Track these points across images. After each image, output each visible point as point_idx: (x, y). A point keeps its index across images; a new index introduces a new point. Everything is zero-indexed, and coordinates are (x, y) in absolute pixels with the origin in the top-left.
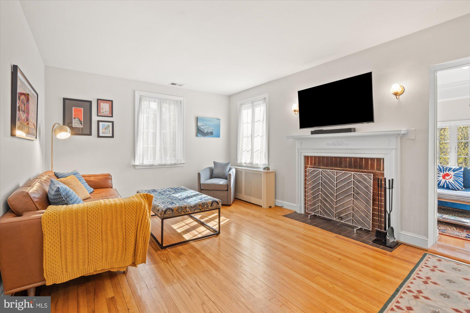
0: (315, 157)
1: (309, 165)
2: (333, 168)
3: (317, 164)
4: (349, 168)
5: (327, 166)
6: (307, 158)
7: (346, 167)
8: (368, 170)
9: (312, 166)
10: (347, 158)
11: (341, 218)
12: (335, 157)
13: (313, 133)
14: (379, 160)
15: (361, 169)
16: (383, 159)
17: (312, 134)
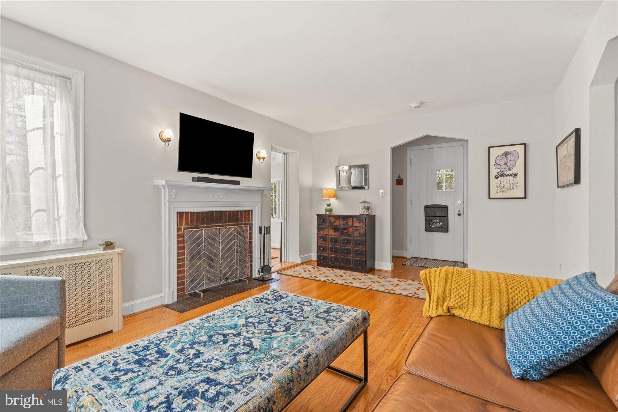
0: (192, 213)
1: (183, 225)
2: (213, 225)
3: (195, 222)
4: (229, 222)
5: (207, 223)
6: (180, 215)
7: (226, 222)
8: (242, 222)
9: (188, 226)
10: (227, 211)
11: (227, 279)
12: (216, 212)
13: (194, 179)
14: (249, 211)
15: (238, 222)
16: (252, 211)
17: (193, 181)
